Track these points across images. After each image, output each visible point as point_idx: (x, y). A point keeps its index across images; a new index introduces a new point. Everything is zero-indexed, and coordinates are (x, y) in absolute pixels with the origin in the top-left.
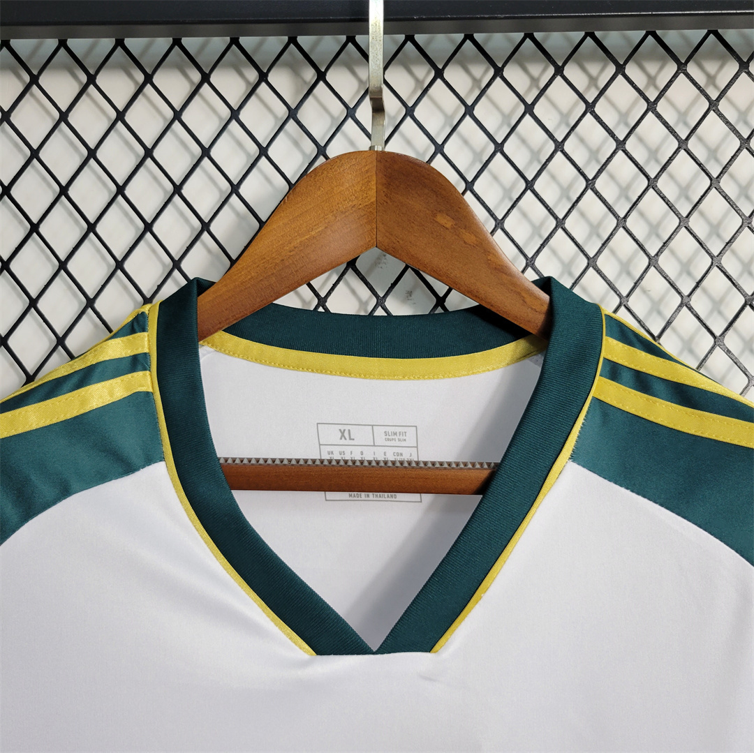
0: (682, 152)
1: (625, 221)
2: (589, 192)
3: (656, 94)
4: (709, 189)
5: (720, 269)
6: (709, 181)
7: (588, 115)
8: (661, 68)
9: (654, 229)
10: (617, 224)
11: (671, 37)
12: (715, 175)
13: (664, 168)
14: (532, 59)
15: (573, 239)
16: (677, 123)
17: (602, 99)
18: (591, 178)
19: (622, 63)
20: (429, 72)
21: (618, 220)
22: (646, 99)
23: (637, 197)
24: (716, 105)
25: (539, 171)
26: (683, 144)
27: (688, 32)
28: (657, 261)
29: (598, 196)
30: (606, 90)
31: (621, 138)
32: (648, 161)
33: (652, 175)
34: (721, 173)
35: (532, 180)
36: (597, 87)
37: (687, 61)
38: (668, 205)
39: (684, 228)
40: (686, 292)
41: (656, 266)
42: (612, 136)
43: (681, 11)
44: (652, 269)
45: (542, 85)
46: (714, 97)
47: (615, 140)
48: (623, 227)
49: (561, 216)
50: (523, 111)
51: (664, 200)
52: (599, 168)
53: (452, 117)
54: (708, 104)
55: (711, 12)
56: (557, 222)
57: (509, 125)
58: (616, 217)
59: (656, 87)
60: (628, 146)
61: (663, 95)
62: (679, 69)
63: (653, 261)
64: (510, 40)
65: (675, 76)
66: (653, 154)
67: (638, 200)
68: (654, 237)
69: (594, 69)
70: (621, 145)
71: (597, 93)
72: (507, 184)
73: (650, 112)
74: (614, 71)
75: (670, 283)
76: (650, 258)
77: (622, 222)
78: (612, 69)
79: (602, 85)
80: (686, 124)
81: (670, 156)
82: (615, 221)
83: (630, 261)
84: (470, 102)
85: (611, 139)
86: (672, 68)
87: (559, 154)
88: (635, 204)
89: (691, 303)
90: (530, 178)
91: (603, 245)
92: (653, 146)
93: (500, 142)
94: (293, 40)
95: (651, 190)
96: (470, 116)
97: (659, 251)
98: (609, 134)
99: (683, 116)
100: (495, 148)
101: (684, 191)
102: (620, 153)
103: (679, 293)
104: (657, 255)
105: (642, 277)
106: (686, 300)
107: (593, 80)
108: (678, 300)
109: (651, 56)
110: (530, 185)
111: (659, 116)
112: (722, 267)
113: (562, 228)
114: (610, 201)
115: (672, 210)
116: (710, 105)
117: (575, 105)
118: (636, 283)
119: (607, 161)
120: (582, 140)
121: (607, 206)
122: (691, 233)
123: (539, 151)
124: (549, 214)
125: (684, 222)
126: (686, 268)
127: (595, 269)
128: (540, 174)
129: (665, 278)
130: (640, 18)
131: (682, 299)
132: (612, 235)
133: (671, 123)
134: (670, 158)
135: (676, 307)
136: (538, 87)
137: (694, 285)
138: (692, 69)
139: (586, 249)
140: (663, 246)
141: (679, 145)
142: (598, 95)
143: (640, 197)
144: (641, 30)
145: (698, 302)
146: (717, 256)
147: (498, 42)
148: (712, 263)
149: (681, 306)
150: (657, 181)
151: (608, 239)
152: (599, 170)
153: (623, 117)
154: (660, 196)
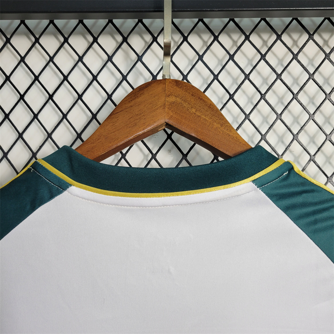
0: (311, 80)
1: (281, 116)
2: (263, 101)
3: (298, 50)
4: (325, 100)
5: (330, 141)
6: (325, 96)
7: (262, 61)
8: (300, 37)
9: (296, 119)
10: (277, 117)
11: (305, 21)
12: (328, 92)
13: (301, 89)
14: (234, 31)
15: (254, 125)
16: (308, 65)
17: (270, 52)
18: (263, 93)
19: (280, 34)
20: (180, 38)
21: (277, 116)
22: (292, 53)
23: (287, 104)
24: (329, 56)
25: (236, 89)
26: (311, 76)
27: (314, 19)
28: (297, 137)
29: (267, 103)
30: (271, 48)
31: (279, 73)
32: (293, 84)
33: (295, 92)
34: (331, 91)
35: (233, 94)
36: (267, 46)
37: (314, 33)
38: (303, 108)
39: (311, 120)
40: (312, 153)
41: (297, 139)
42: (274, 72)
43: (312, 8)
44: (295, 141)
45: (239, 44)
46: (328, 52)
47: (276, 74)
48: (280, 119)
49: (248, 113)
50: (228, 58)
51: (301, 106)
52: (268, 88)
53: (192, 61)
54: (325, 55)
55: (327, 8)
56: (246, 116)
57: (221, 65)
58: (276, 114)
59: (297, 46)
60: (283, 77)
61: (301, 51)
62: (309, 37)
63: (295, 137)
64: (222, 22)
65: (308, 41)
66: (296, 80)
67: (288, 105)
68: (296, 124)
69: (265, 36)
70: (279, 76)
71: (267, 49)
72: (220, 95)
73: (294, 60)
74: (276, 38)
75: (304, 148)
76: (294, 136)
77: (279, 116)
78: (274, 37)
79: (269, 44)
80: (313, 65)
81: (305, 82)
82: (276, 116)
83: (283, 135)
84: (201, 54)
85: (274, 73)
86: (306, 37)
87: (247, 81)
88: (286, 107)
89: (315, 159)
90: (232, 93)
91: (270, 128)
92: (296, 77)
93: (216, 74)
94: (111, 21)
95: (295, 100)
96: (201, 61)
97: (299, 131)
98: (273, 70)
99: (311, 61)
100: (214, 78)
101: (312, 100)
102: (279, 81)
103: (309, 154)
104: (297, 134)
105: (289, 146)
106: (312, 158)
107: (265, 42)
108: (308, 157)
109: (295, 31)
110: (231, 97)
111: (299, 62)
112: (332, 140)
113: (248, 119)
114: (273, 105)
115: (305, 110)
116: (325, 56)
117: (255, 55)
118: (286, 149)
119: (271, 85)
120: (259, 73)
121: (271, 108)
122: (316, 123)
123: (237, 79)
124: (241, 112)
125: (311, 117)
126: (312, 140)
127: (265, 141)
128: (237, 91)
129: (302, 146)
130: (290, 11)
131: (311, 157)
132: (274, 123)
133: (305, 65)
134: (305, 83)
135: (307, 161)
136: (236, 46)
137: (317, 149)
138: (316, 37)
139: (260, 130)
140: (301, 129)
141: (309, 76)
142: (267, 50)
143: (289, 104)
144: (290, 17)
145: (319, 159)
146: (329, 135)
147: (216, 23)
148: (326, 138)
149: (310, 161)
150: (298, 95)
151: (272, 125)
152: (268, 89)
153: (280, 61)
154: (299, 103)
